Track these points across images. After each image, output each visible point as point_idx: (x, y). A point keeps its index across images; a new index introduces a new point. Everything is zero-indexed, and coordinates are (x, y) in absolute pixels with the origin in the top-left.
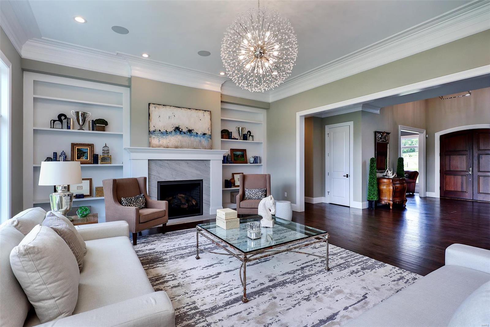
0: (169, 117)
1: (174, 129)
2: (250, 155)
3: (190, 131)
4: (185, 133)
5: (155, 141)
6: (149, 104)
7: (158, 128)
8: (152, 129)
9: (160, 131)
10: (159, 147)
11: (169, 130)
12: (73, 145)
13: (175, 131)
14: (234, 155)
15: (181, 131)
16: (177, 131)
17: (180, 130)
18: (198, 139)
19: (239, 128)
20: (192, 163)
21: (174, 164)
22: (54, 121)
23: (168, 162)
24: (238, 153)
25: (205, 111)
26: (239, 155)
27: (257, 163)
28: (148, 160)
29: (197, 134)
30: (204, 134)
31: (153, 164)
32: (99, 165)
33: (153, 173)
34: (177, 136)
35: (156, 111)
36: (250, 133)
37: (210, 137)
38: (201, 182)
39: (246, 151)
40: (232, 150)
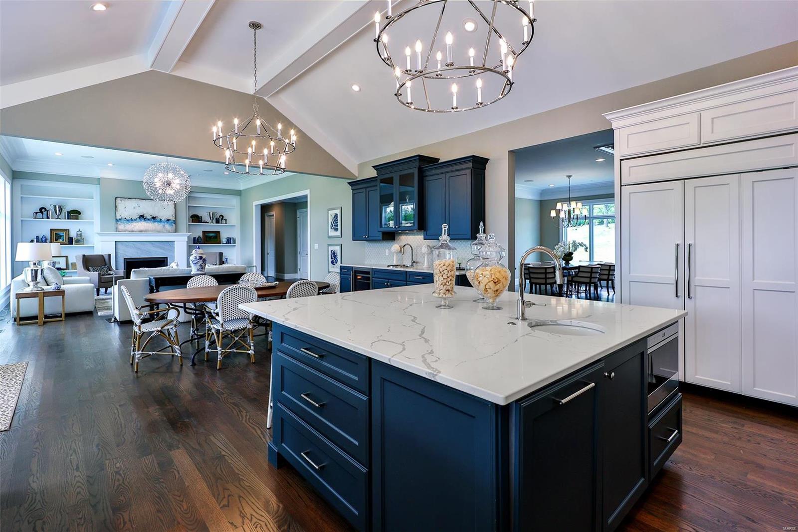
0: (133, 207)
1: (138, 216)
2: (224, 237)
3: (154, 218)
4: (148, 220)
5: (121, 226)
6: (116, 198)
7: (123, 216)
8: (118, 218)
9: (125, 218)
10: (125, 231)
11: (134, 218)
12: (51, 230)
13: (139, 218)
14: (207, 237)
17: (145, 217)
18: (161, 225)
19: (210, 213)
20: (157, 244)
21: (138, 245)
22: (37, 213)
23: (134, 243)
24: (211, 235)
26: (212, 237)
27: (231, 243)
28: (115, 241)
29: (161, 220)
30: (168, 220)
31: (119, 245)
32: (73, 245)
33: (120, 252)
34: (142, 222)
35: (121, 204)
36: (223, 217)
37: (175, 222)
38: (166, 259)
39: (219, 232)
40: (204, 232)
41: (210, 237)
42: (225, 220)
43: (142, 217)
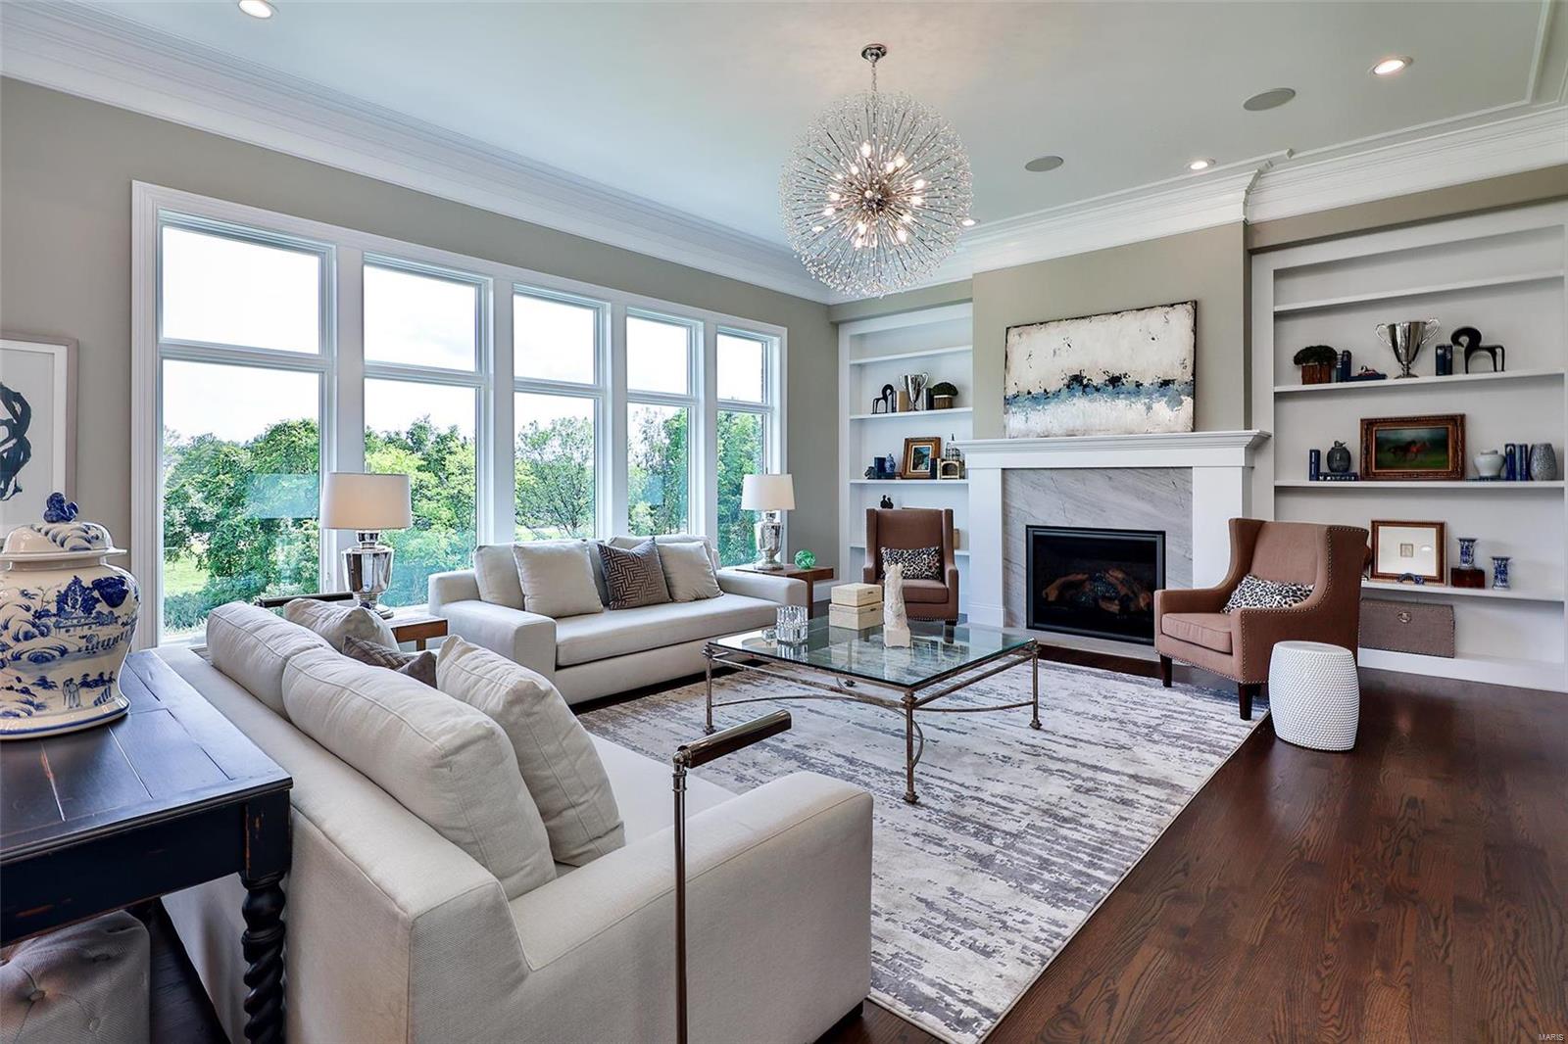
0: (1055, 352)
1: (1066, 381)
2: (1485, 445)
3: (1115, 381)
4: (1097, 390)
5: (1016, 421)
6: (1008, 328)
7: (1023, 387)
8: (1011, 392)
9: (1029, 393)
10: (1024, 436)
11: (1051, 389)
12: (908, 442)
13: (1068, 387)
14: (1380, 444)
15: (1086, 386)
16: (1075, 385)
17: (1085, 382)
18: (1139, 406)
19: (1395, 328)
20: (1129, 479)
21: (1067, 480)
22: (878, 400)
23: (1054, 474)
24: (1408, 434)
25: (1172, 305)
26: (1413, 443)
27: (1528, 477)
28: (1003, 469)
29: (1138, 385)
30: (1166, 383)
31: (1014, 482)
32: (940, 481)
33: (1017, 503)
34: (1075, 400)
35: (1021, 345)
36: (1474, 335)
37: (1194, 388)
38: (1159, 539)
39: (1458, 422)
40: (1368, 425)
41: (1404, 449)
42: (1492, 350)
43: (1078, 383)
